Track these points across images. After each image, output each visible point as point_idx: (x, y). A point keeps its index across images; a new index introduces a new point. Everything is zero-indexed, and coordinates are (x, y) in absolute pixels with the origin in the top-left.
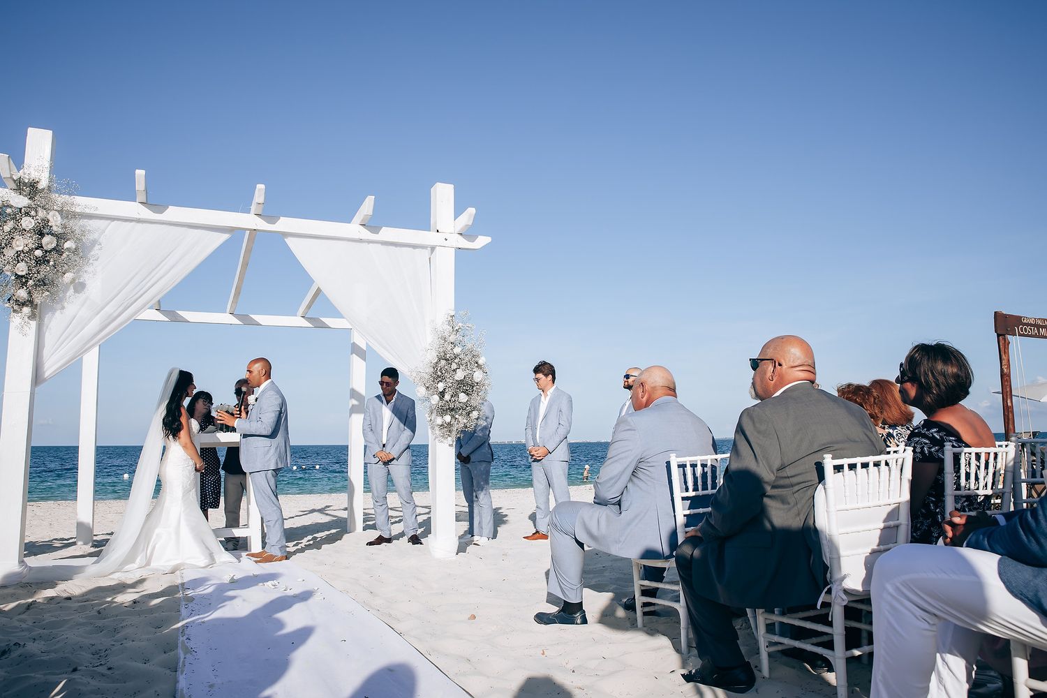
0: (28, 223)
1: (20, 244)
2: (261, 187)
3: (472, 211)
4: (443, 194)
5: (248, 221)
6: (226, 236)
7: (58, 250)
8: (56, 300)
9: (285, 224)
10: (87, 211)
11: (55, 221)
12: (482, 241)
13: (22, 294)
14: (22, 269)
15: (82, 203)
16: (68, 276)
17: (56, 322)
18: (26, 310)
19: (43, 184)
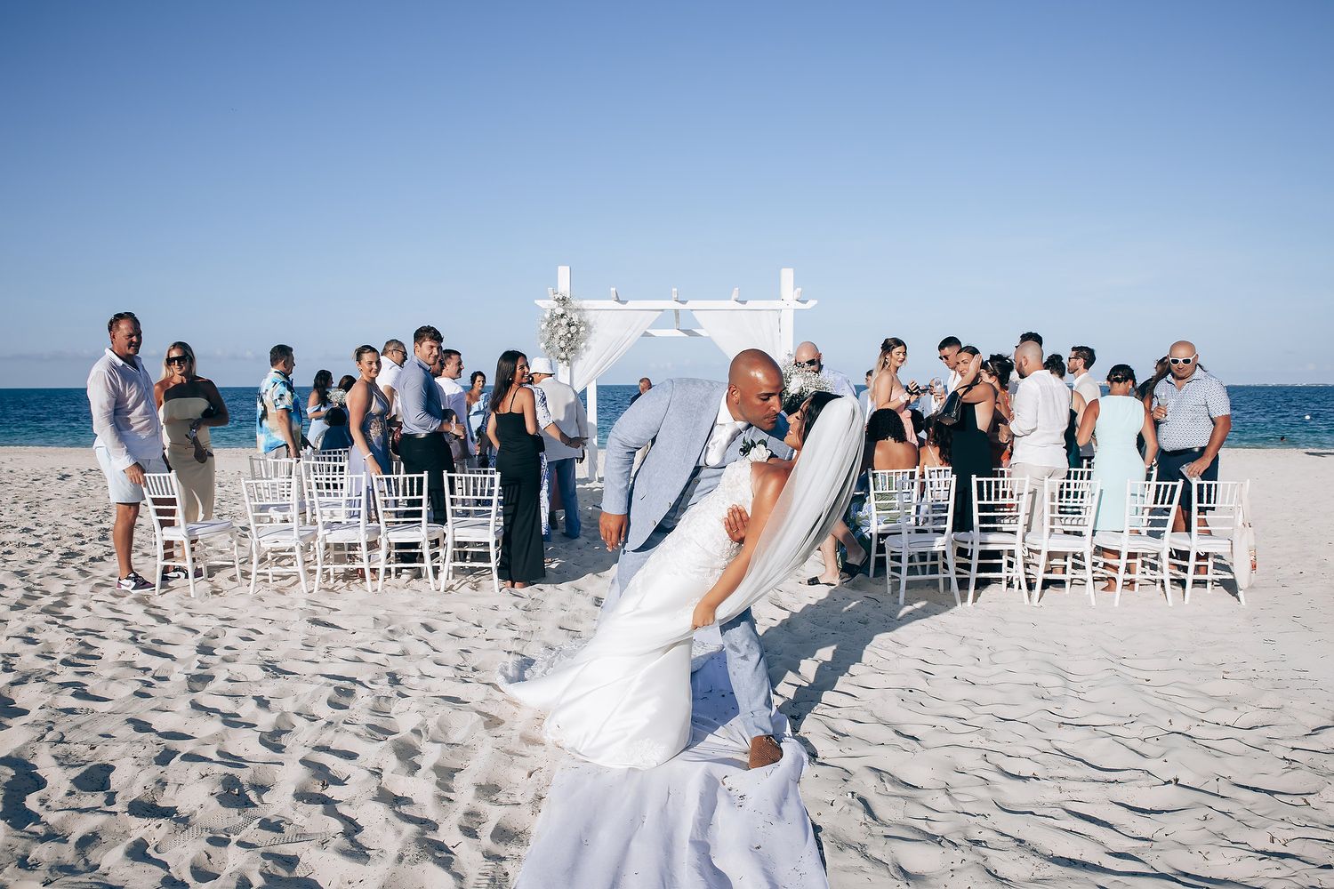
0: (564, 322)
1: (562, 332)
2: (675, 290)
3: (799, 289)
4: (787, 275)
5: (671, 305)
6: (660, 313)
7: (578, 332)
8: (578, 357)
9: (690, 305)
10: (590, 308)
11: (575, 319)
12: (811, 303)
13: (563, 355)
14: (563, 344)
15: (586, 304)
16: (583, 344)
17: (579, 366)
18: (565, 362)
19: (568, 296)
